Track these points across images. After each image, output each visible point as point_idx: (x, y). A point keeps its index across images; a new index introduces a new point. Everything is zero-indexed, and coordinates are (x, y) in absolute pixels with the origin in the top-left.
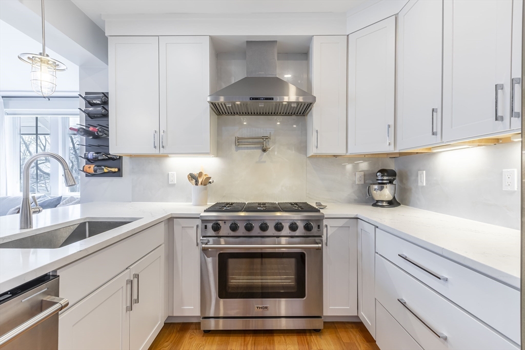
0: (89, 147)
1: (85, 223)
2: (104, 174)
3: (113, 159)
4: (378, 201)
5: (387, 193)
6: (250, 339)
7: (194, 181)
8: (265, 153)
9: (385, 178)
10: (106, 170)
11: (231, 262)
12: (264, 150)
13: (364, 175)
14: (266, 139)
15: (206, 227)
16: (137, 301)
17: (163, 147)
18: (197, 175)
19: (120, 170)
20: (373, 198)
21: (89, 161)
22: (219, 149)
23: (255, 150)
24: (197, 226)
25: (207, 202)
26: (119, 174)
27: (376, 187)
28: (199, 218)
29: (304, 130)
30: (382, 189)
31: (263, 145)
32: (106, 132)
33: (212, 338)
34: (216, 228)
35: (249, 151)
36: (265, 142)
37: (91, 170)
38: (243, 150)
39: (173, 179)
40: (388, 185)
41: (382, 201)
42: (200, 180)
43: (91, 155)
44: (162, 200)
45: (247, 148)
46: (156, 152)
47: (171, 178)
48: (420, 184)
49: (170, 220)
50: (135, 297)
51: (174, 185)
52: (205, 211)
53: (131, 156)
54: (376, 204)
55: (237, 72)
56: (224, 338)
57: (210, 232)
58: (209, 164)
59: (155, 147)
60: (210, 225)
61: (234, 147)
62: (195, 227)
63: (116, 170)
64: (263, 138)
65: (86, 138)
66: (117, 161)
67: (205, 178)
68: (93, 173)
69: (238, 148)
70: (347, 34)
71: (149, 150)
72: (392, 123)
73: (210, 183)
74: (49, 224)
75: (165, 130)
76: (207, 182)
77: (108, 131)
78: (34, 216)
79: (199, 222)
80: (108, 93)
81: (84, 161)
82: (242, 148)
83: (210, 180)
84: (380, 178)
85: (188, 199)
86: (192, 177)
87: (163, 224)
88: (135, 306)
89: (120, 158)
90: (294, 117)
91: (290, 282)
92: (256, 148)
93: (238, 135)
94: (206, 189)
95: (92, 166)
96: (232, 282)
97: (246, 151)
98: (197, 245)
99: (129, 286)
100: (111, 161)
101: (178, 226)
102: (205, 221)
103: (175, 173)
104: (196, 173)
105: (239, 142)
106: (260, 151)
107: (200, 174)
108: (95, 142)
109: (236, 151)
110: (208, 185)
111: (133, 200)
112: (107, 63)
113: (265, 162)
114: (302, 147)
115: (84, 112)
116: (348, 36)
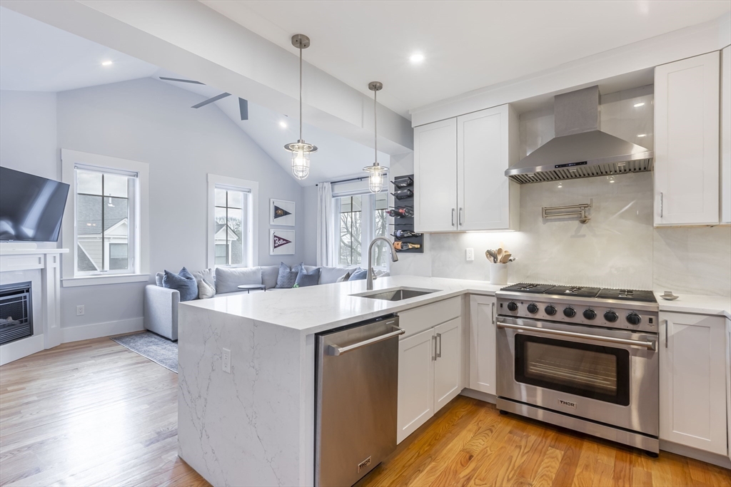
0: (397, 226)
1: (400, 291)
2: (409, 250)
3: (415, 236)
6: (552, 434)
7: (493, 258)
8: (584, 225)
10: (410, 247)
11: (531, 345)
12: (583, 222)
14: (585, 207)
15: (501, 305)
16: (440, 355)
17: (460, 224)
18: (496, 252)
19: (422, 246)
21: (397, 238)
22: (521, 222)
23: (570, 222)
24: (493, 304)
25: (506, 281)
26: (420, 250)
28: (494, 296)
31: (581, 214)
32: (411, 212)
33: (509, 420)
34: (513, 307)
35: (562, 223)
36: (583, 212)
37: (399, 247)
38: (553, 223)
39: (471, 256)
42: (499, 258)
43: (399, 233)
44: (459, 277)
45: (561, 220)
46: (454, 229)
47: (468, 255)
49: (467, 296)
50: (438, 352)
51: (471, 262)
52: (501, 290)
53: (431, 234)
55: (545, 131)
56: (521, 424)
57: (506, 311)
58: (511, 240)
59: (453, 225)
60: (506, 304)
61: (540, 219)
62: (491, 305)
63: (419, 246)
64: (580, 206)
65: (395, 219)
66: (419, 238)
67: (504, 254)
68: (400, 248)
69: (545, 220)
70: (720, 48)
71: (447, 227)
73: (511, 260)
74: (386, 288)
75: (463, 207)
76: (507, 259)
77: (413, 211)
78: (373, 281)
79: (494, 300)
80: (413, 175)
81: (394, 238)
82: (551, 220)
83: (510, 258)
85: (486, 278)
86: (490, 254)
87: (459, 298)
88: (438, 358)
89: (422, 234)
91: (608, 385)
92: (570, 219)
93: (546, 204)
94: (505, 267)
95: (400, 243)
96: (532, 369)
97: (557, 223)
98: (493, 323)
99: (434, 340)
100: (414, 238)
101: (474, 301)
102: (501, 299)
103: (472, 249)
104: (494, 249)
105: (547, 213)
106: (577, 223)
107: (500, 251)
108: (403, 221)
109: (544, 224)
110: (509, 263)
111: (433, 276)
112: (413, 150)
113: (584, 236)
115: (394, 195)
116: (721, 50)
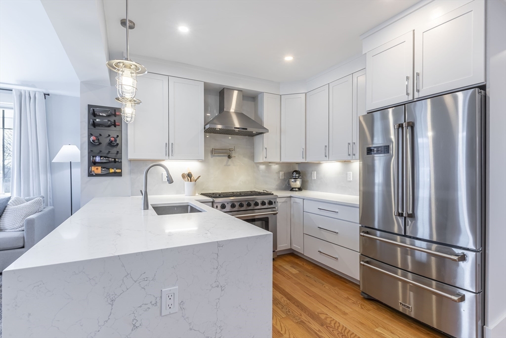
3: (114, 162)
4: (293, 188)
5: (298, 184)
8: (230, 160)
9: (297, 175)
10: (111, 171)
12: (229, 157)
13: (284, 174)
15: (217, 207)
17: (172, 155)
20: (291, 187)
23: (223, 157)
27: (293, 180)
29: (252, 146)
30: (295, 181)
35: (220, 158)
36: (231, 153)
37: (99, 171)
40: (299, 179)
41: (296, 188)
43: (98, 158)
45: (219, 156)
47: (164, 177)
48: (313, 178)
51: (166, 182)
54: (292, 190)
59: (166, 155)
61: (210, 155)
63: (120, 171)
64: (228, 149)
66: (117, 164)
70: (280, 95)
72: (304, 147)
75: (173, 143)
84: (294, 175)
90: (247, 137)
95: (100, 168)
97: (218, 158)
100: (113, 164)
105: (215, 152)
106: (227, 158)
109: (212, 158)
113: (230, 165)
114: (252, 157)
